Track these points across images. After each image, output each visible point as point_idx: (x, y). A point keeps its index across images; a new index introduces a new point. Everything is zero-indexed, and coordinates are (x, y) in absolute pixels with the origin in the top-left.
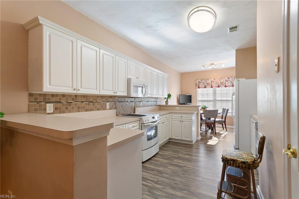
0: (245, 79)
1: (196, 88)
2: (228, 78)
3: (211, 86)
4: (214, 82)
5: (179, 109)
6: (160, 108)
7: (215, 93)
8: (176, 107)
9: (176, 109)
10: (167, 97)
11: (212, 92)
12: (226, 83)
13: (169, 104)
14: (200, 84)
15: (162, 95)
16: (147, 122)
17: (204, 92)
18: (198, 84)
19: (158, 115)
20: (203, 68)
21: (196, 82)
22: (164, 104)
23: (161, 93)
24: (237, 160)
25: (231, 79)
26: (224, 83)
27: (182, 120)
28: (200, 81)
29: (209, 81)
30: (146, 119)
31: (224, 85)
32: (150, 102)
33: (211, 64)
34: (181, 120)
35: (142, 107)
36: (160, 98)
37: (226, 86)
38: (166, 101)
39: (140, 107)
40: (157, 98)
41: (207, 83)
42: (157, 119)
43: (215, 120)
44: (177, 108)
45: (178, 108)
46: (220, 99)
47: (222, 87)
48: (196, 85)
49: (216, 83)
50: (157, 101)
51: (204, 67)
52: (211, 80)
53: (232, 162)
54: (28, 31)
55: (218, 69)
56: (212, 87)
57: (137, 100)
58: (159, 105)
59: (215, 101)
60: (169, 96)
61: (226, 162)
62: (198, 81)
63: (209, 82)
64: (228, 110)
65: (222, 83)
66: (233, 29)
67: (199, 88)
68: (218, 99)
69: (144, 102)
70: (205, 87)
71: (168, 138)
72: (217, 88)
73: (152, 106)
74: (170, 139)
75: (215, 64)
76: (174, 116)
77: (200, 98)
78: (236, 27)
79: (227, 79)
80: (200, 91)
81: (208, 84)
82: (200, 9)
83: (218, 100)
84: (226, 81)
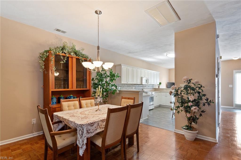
6: (155, 90)
10: (159, 84)
13: (160, 87)
15: (156, 83)
16: (149, 94)
19: (154, 92)
22: (158, 88)
23: (155, 82)
30: (149, 93)
32: (150, 87)
35: (146, 89)
36: (155, 85)
38: (158, 86)
39: (145, 89)
40: (153, 85)
42: (153, 94)
50: (153, 86)
54: (116, 66)
57: (144, 86)
58: (154, 88)
60: (160, 83)
69: (147, 87)
71: (159, 104)
73: (150, 89)
74: (160, 105)
76: (162, 93)
82: (170, 53)
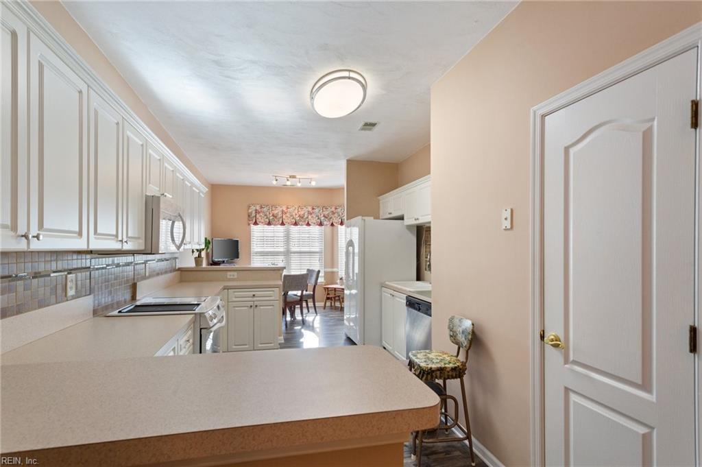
0: (372, 218)
1: (249, 224)
2: (313, 209)
3: (281, 222)
4: (288, 215)
5: (236, 277)
7: (288, 237)
8: (229, 273)
9: (228, 277)
11: (282, 235)
12: (310, 217)
14: (258, 215)
17: (266, 234)
18: (253, 215)
20: (275, 182)
21: (250, 211)
22: (192, 264)
24: (446, 368)
25: (317, 210)
26: (306, 216)
27: (256, 303)
28: (258, 208)
29: (277, 212)
31: (305, 221)
33: (290, 177)
34: (251, 303)
37: (308, 224)
38: (195, 258)
41: (273, 215)
43: (302, 296)
44: (230, 276)
45: (233, 276)
46: (297, 249)
47: (302, 225)
48: (249, 216)
49: (291, 216)
51: (277, 180)
52: (281, 209)
53: (438, 372)
55: (295, 188)
56: (283, 224)
58: (179, 269)
59: (288, 253)
61: (429, 376)
62: (253, 209)
63: (277, 214)
64: (319, 272)
65: (303, 218)
66: (369, 126)
67: (256, 223)
68: (293, 249)
70: (269, 224)
72: (292, 226)
75: (297, 177)
77: (256, 247)
78: (374, 125)
79: (310, 209)
80: (258, 231)
81: (276, 217)
83: (294, 253)
84: (310, 213)
